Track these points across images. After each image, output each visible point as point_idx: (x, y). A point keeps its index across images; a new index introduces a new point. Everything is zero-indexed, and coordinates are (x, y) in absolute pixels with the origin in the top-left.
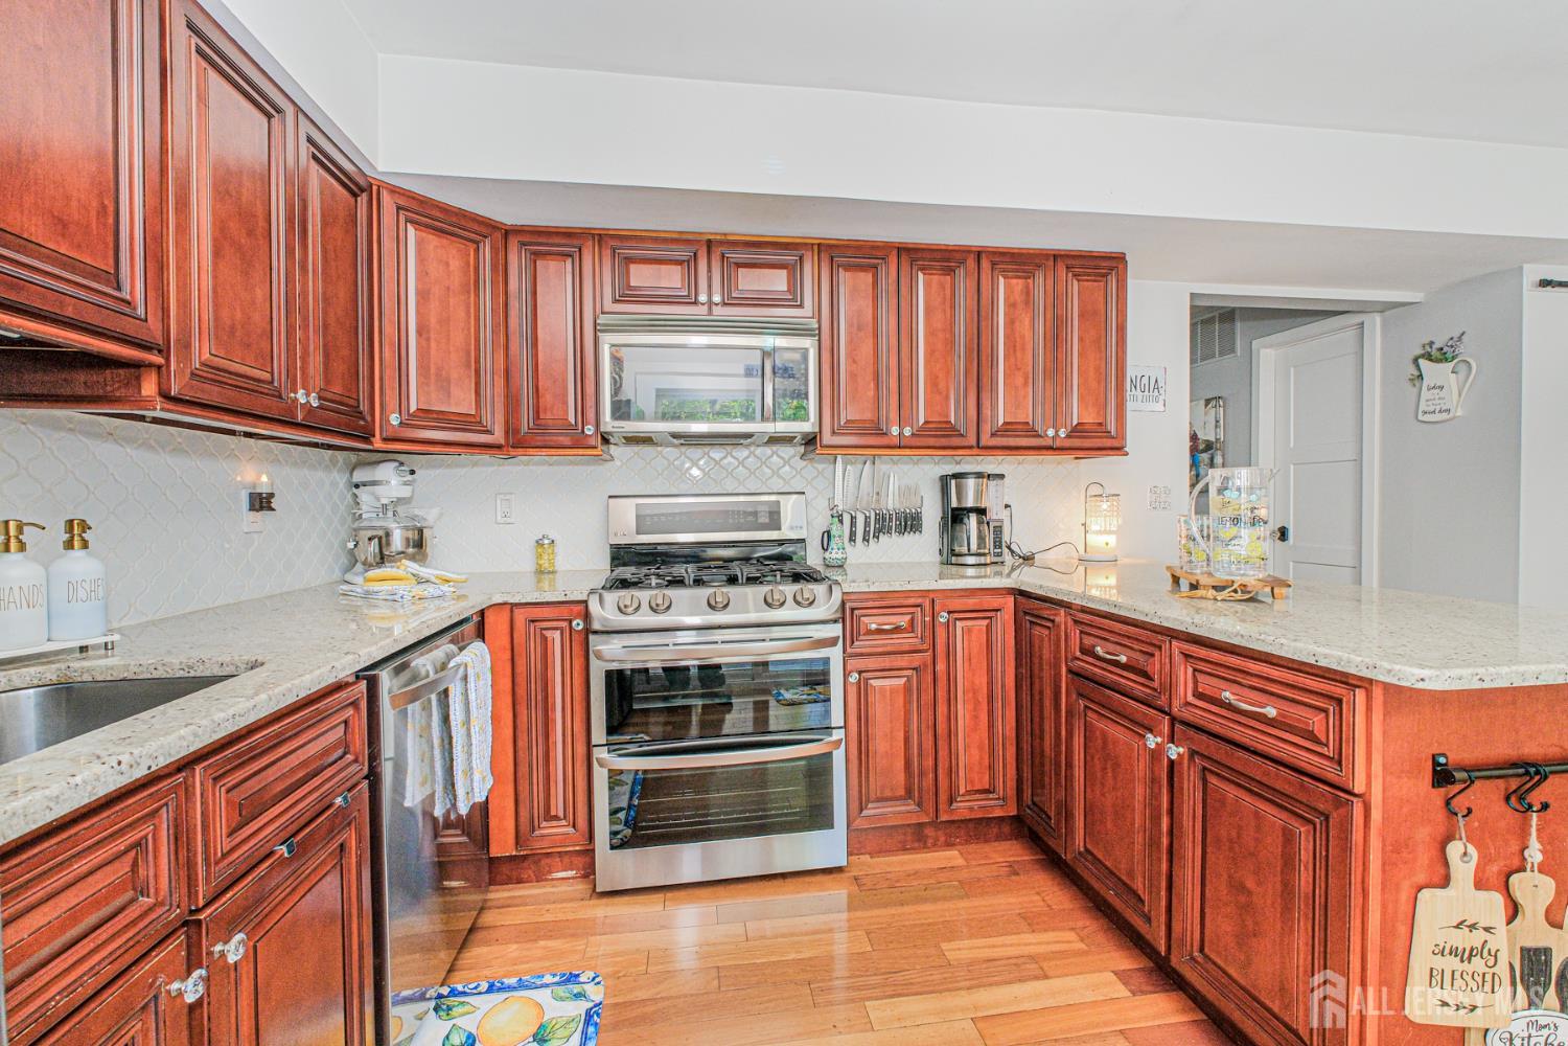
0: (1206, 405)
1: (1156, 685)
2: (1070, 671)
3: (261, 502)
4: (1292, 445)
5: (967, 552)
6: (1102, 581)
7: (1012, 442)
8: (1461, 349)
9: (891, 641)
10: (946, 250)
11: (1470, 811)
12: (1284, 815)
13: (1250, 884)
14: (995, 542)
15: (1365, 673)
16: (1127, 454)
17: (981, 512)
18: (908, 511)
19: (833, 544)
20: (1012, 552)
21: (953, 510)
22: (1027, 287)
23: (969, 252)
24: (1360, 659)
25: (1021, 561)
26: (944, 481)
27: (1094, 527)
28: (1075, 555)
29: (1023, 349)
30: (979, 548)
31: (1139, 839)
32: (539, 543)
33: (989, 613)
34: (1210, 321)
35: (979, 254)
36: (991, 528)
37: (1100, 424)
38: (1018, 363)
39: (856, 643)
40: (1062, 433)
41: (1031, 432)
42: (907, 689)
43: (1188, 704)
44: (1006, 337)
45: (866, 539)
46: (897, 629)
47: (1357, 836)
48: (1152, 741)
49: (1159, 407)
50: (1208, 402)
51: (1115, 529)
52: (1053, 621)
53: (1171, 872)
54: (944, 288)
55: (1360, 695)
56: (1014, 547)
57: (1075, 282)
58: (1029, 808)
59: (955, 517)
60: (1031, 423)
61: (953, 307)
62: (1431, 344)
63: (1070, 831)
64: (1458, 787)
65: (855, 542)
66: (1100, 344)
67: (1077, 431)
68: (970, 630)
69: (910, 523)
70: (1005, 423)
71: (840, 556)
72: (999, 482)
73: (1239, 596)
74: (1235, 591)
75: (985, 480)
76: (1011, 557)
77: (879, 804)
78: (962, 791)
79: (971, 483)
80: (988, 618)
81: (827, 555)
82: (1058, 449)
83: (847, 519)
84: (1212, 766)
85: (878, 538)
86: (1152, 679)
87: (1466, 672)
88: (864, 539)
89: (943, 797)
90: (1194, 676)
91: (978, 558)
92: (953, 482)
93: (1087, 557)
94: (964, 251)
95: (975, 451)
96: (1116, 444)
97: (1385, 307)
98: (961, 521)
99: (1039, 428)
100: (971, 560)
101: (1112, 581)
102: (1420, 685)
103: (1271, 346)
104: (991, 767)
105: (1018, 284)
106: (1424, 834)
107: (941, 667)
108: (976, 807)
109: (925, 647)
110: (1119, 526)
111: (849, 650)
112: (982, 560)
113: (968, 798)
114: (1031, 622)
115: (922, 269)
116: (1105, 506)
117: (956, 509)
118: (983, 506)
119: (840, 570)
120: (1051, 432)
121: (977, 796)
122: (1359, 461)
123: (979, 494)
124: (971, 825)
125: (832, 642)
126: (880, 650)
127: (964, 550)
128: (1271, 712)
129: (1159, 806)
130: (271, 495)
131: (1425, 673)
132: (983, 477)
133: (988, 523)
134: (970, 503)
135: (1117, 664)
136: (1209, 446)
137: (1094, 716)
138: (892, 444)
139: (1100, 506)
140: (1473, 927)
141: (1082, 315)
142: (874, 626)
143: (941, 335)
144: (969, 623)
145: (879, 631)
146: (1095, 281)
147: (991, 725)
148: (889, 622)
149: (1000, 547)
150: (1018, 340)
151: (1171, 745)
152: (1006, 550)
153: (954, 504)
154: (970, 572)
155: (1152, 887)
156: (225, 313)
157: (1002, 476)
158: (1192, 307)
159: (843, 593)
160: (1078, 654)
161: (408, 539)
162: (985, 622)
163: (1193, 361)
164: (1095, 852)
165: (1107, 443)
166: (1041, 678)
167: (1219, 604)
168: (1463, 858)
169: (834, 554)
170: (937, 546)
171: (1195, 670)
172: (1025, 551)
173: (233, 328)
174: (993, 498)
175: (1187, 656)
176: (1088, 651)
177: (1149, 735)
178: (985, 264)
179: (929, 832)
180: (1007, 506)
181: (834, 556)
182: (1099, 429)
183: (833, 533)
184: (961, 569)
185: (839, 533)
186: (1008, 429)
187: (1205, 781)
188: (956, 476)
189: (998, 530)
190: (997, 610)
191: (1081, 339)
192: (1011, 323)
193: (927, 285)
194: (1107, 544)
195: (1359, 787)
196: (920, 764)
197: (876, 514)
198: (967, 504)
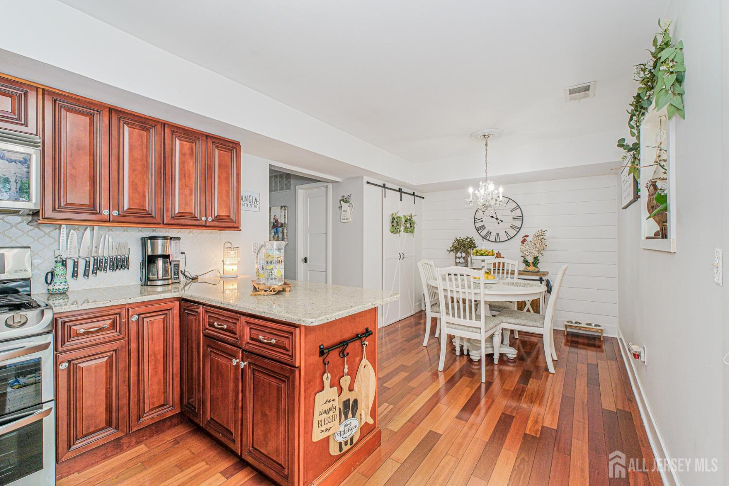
0: (281, 209)
1: (237, 336)
2: (205, 336)
4: (308, 227)
5: (156, 278)
6: (231, 287)
7: (182, 222)
8: (350, 200)
9: (97, 337)
10: (144, 118)
11: (328, 362)
12: (277, 381)
13: (267, 412)
14: (174, 272)
15: (298, 323)
16: (240, 230)
17: (166, 257)
18: (119, 257)
19: (56, 280)
20: (186, 276)
21: (149, 256)
22: (192, 147)
23: (158, 122)
24: (296, 318)
25: (191, 280)
26: (144, 241)
27: (227, 262)
28: (219, 275)
29: (189, 177)
30: (164, 275)
31: (231, 407)
33: (166, 312)
34: (276, 177)
35: (164, 125)
36: (172, 266)
37: (228, 216)
38: (187, 184)
39: (67, 343)
40: (210, 219)
41: (194, 218)
42: (108, 364)
43: (248, 343)
44: (180, 170)
45: (86, 275)
46: (101, 329)
47: (297, 383)
48: (235, 362)
49: (257, 210)
50: (282, 207)
51: (236, 263)
52: (197, 312)
53: (242, 417)
54: (142, 137)
55: (298, 330)
56: (186, 274)
57: (217, 150)
58: (186, 406)
59: (150, 260)
60: (194, 213)
61: (147, 148)
62: (344, 196)
63: (204, 412)
64: (325, 355)
65: (77, 277)
66: (228, 180)
67: (217, 219)
68: (152, 323)
69: (121, 264)
70: (179, 213)
71: (62, 287)
72: (178, 241)
73: (272, 293)
74: (271, 291)
75: (168, 240)
76: (185, 279)
77: (83, 439)
78: (147, 410)
79: (160, 242)
80: (163, 314)
81: (51, 287)
82: (209, 227)
83: (70, 264)
84: (256, 367)
85: (96, 273)
86: (235, 334)
87: (323, 318)
88: (84, 275)
89: (134, 417)
90: (250, 330)
91: (164, 281)
92: (149, 241)
93: (224, 276)
94: (156, 121)
95: (162, 226)
96: (236, 226)
97: (333, 182)
98: (154, 262)
99: (198, 216)
100: (160, 283)
101: (235, 286)
102: (311, 325)
103: (302, 189)
104: (165, 392)
105: (187, 145)
106: (318, 374)
107: (133, 346)
108: (156, 416)
109: (122, 336)
110: (238, 261)
111: (60, 349)
112: (167, 282)
113: (150, 413)
114: (188, 313)
115: (127, 124)
116: (232, 253)
117: (151, 255)
118: (167, 254)
119: (61, 296)
120: (204, 219)
121: (157, 410)
122: (326, 234)
123: (164, 248)
124: (153, 427)
125: (45, 347)
126: (88, 344)
127: (155, 277)
128: (274, 341)
129: (238, 389)
131: (313, 320)
132: (167, 239)
133: (170, 263)
134: (159, 252)
135: (223, 329)
136: (282, 225)
137: (214, 355)
138: (104, 219)
139: (230, 253)
140: (330, 401)
141: (220, 166)
142: (82, 331)
143: (139, 163)
144: (152, 319)
145: (87, 333)
146: (226, 151)
147: (165, 370)
148: (93, 326)
149: (178, 274)
150: (187, 172)
151: (242, 362)
152: (181, 276)
153: (149, 252)
154: (159, 289)
155: (236, 427)
157: (179, 239)
158: (270, 169)
159: (54, 314)
160: (208, 326)
162: (162, 317)
163: (271, 191)
164: (215, 419)
165: (232, 225)
166: (192, 340)
167: (265, 297)
168: (327, 378)
169: (58, 286)
170: (139, 276)
171: (250, 328)
172: (193, 275)
174: (173, 250)
175: (247, 323)
176: (212, 325)
177: (234, 360)
178: (168, 131)
179: (125, 441)
180: (182, 253)
182: (227, 218)
183: (56, 273)
184: (154, 288)
185: (63, 272)
186: (181, 215)
187: (254, 374)
188: (151, 238)
189: (177, 266)
190: (170, 310)
191: (219, 177)
192: (182, 163)
193: (130, 135)
194: (233, 270)
195: (297, 365)
196: (117, 404)
197: (95, 259)
198: (157, 252)
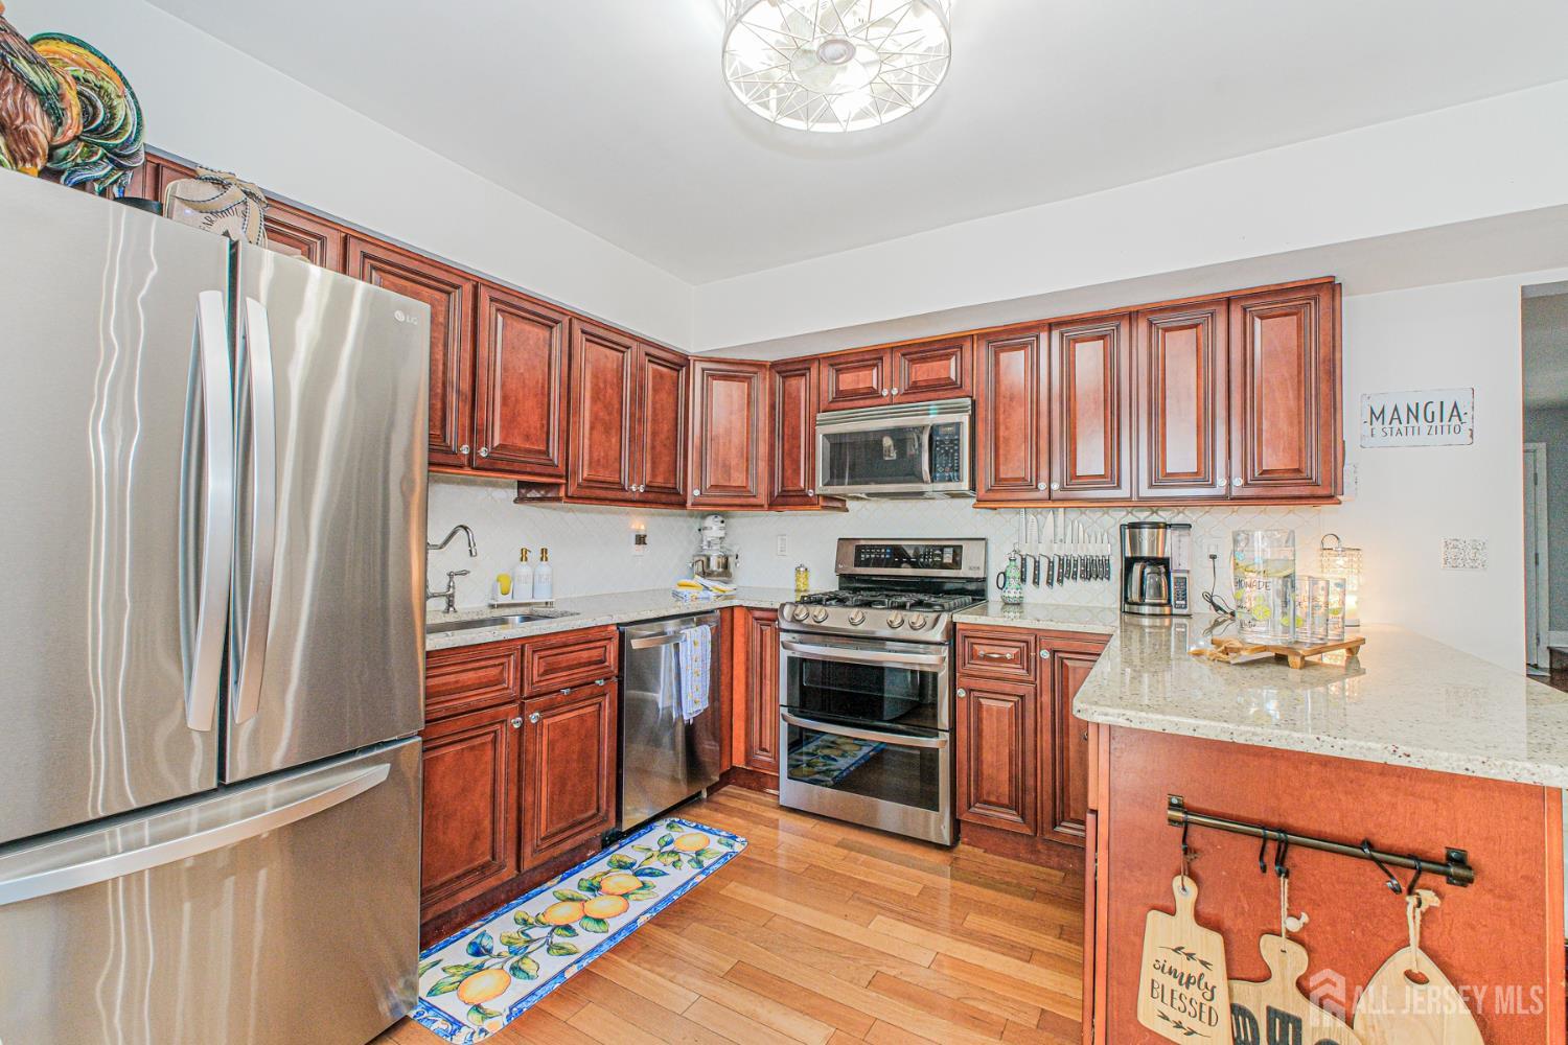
3: (641, 540)
7: (1176, 492)
14: (1178, 594)
16: (1342, 503)
17: (1159, 562)
19: (1010, 584)
20: (1213, 605)
21: (1127, 559)
25: (1227, 615)
26: (1123, 530)
32: (797, 570)
35: (1136, 314)
36: (1172, 579)
40: (1238, 482)
41: (1202, 482)
45: (1050, 583)
46: (1004, 660)
51: (1355, 589)
56: (1214, 600)
59: (1128, 567)
67: (1261, 479)
69: (1093, 569)
71: (1016, 594)
72: (1184, 532)
75: (1162, 530)
76: (1211, 611)
79: (1146, 532)
82: (1239, 498)
83: (1030, 563)
85: (1062, 582)
88: (1048, 582)
89: (1046, 817)
91: (1155, 608)
92: (1130, 532)
95: (1135, 502)
100: (1146, 610)
109: (1031, 678)
110: (1360, 586)
112: (1158, 610)
116: (1339, 561)
117: (1132, 558)
118: (1163, 556)
119: (1016, 608)
120: (1221, 482)
123: (1154, 544)
130: (645, 536)
132: (1159, 528)
133: (1169, 574)
134: (1145, 551)
138: (1042, 497)
139: (1334, 562)
145: (988, 659)
149: (1186, 599)
153: (1129, 553)
154: (1145, 622)
156: (595, 455)
157: (1186, 527)
159: (953, 622)
161: (719, 563)
165: (1309, 491)
169: (1010, 593)
173: (599, 460)
174: (1175, 548)
180: (1212, 557)
181: (1012, 595)
182: (1295, 474)
184: (1135, 619)
188: (1133, 526)
189: (1182, 581)
196: (1024, 782)
197: (1060, 560)
198: (1141, 552)
